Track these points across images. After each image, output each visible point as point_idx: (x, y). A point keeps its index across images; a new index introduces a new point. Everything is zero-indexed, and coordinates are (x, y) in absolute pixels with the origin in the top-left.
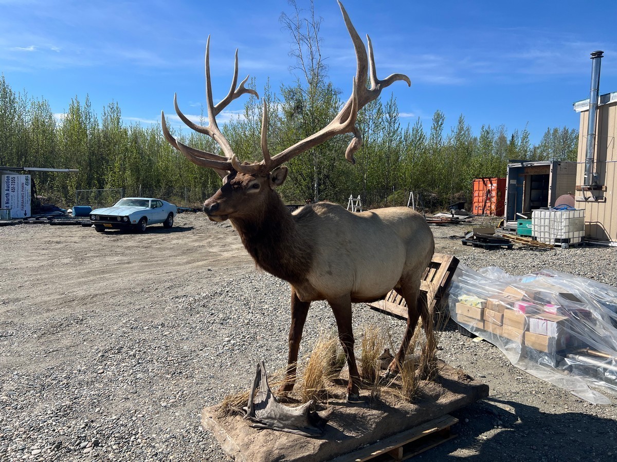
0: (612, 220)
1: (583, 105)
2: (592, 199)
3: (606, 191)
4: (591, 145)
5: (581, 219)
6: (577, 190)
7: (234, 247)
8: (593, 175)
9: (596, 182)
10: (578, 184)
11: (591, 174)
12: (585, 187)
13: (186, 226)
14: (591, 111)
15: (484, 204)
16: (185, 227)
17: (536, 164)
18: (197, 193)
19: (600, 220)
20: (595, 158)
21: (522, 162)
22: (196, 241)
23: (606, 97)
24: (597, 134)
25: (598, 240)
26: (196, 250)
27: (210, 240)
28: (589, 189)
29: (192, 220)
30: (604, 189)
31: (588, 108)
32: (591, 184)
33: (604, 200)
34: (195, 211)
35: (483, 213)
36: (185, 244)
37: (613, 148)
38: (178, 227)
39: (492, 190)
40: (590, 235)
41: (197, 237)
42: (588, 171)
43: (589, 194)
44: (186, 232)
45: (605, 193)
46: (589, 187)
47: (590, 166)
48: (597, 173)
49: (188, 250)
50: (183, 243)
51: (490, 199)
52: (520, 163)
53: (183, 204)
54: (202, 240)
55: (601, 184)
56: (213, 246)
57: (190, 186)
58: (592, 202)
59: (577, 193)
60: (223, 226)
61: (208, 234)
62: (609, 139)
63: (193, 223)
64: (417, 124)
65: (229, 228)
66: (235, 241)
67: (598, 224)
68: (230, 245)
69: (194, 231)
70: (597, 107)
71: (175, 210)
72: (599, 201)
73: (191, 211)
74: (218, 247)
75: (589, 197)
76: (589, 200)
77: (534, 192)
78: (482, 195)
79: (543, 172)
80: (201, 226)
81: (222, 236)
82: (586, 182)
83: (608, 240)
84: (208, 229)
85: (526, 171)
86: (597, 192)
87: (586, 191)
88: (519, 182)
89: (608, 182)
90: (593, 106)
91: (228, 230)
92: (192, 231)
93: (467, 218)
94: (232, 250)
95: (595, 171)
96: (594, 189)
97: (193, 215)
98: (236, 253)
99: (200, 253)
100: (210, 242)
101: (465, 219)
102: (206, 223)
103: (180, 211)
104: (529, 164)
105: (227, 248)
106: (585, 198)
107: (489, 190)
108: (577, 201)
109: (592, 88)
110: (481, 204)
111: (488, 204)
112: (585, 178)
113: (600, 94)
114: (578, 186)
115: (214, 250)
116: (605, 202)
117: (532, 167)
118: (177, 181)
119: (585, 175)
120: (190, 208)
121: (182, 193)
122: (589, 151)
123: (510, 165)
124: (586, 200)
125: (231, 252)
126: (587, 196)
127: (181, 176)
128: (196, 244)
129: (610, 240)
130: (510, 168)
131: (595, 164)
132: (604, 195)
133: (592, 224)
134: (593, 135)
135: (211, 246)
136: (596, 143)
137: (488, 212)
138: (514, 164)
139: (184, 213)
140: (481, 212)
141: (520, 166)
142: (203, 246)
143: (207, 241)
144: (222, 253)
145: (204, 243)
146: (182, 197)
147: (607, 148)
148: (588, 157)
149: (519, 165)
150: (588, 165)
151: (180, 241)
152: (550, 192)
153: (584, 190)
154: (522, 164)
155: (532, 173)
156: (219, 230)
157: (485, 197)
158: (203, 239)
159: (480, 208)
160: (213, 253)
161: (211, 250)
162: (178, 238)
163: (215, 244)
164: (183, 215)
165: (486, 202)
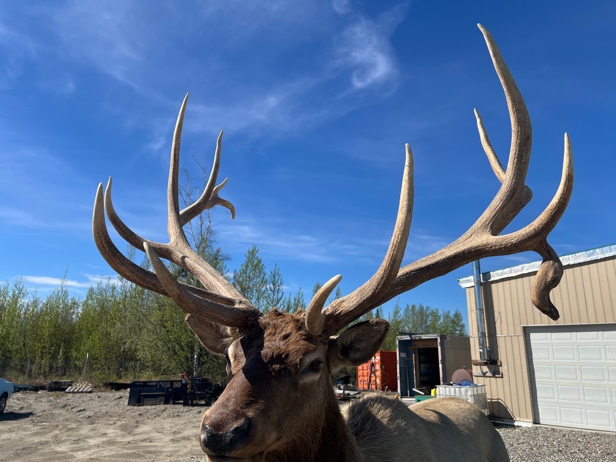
0: (512, 397)
1: (467, 281)
2: (489, 374)
3: (501, 366)
4: (480, 320)
5: (484, 395)
6: (474, 365)
7: (92, 442)
8: (487, 349)
9: (490, 357)
10: (473, 358)
11: (485, 349)
12: (481, 361)
13: (23, 411)
14: (476, 287)
15: (368, 377)
16: (21, 412)
17: (424, 337)
18: (43, 366)
19: (501, 397)
20: (486, 332)
21: (410, 334)
22: (36, 434)
23: (487, 275)
24: (484, 309)
25: (501, 418)
26: (36, 449)
27: (57, 432)
28: (485, 364)
29: (31, 402)
30: (499, 364)
31: (473, 284)
32: (486, 358)
33: (501, 376)
34: (36, 389)
35: (369, 388)
36: (21, 440)
37: (501, 323)
38: (11, 413)
39: (375, 363)
40: (493, 413)
41: (38, 428)
42: (482, 345)
43: (485, 369)
44: (23, 421)
45: (500, 367)
46: (485, 361)
47: (483, 340)
48: (490, 347)
49: (23, 449)
50: (17, 437)
51: (374, 373)
52: (408, 336)
53: (22, 381)
54: (45, 433)
55: (495, 359)
56: (62, 442)
57: (35, 358)
58: (490, 377)
59: (474, 367)
60: (74, 410)
61: (54, 424)
62: (496, 314)
63: (33, 407)
64: (299, 294)
65: (82, 412)
66: (92, 433)
67: (499, 401)
68: (87, 440)
69: (34, 418)
70: (481, 284)
71: (10, 390)
72: (497, 376)
73: (31, 390)
74: (68, 443)
75: (487, 372)
76: (487, 375)
77: (423, 366)
78: (366, 368)
79: (430, 346)
80: (44, 411)
81: (74, 425)
82: (482, 356)
83: (512, 419)
84: (53, 414)
85: (414, 344)
86: (492, 366)
87: (483, 365)
88: (409, 356)
89: (502, 356)
90: (477, 283)
91: (82, 416)
92: (30, 418)
93: (357, 394)
94: (90, 448)
95: (488, 346)
96: (491, 364)
97: (34, 395)
98: (96, 452)
99: (42, 454)
100: (56, 436)
101: (355, 395)
102: (51, 405)
103: (18, 389)
104: (417, 337)
105: (82, 444)
106: (483, 373)
107: (373, 363)
108: (475, 376)
109: (474, 266)
110: (366, 378)
111: (373, 378)
112: (480, 352)
113: (481, 272)
114: (474, 361)
115: (62, 448)
116: (502, 377)
117: (421, 340)
118: (19, 351)
119: (480, 349)
120: (30, 386)
121: (22, 366)
122: (480, 326)
123: (399, 337)
124: (484, 375)
125: (88, 452)
126: (484, 371)
127: (24, 345)
128: (37, 439)
129: (514, 419)
130: (399, 341)
131: (487, 338)
132: (500, 370)
133: (493, 401)
134: (481, 310)
135: (58, 441)
136: (485, 318)
137: (374, 387)
138: (403, 337)
139: (21, 392)
140: (366, 387)
141: (409, 338)
142: (47, 442)
143: (52, 434)
144: (74, 454)
145: (48, 437)
146: (22, 370)
147: (495, 323)
148: (480, 331)
149: (407, 338)
150: (481, 339)
151: (13, 435)
152: (440, 366)
153: (480, 364)
154: (411, 337)
155: (420, 346)
156: (68, 416)
157: (369, 371)
158: (47, 430)
159: (365, 383)
160: (62, 453)
161: (58, 449)
162: (10, 431)
163: (64, 438)
164: (19, 395)
165: (370, 376)
